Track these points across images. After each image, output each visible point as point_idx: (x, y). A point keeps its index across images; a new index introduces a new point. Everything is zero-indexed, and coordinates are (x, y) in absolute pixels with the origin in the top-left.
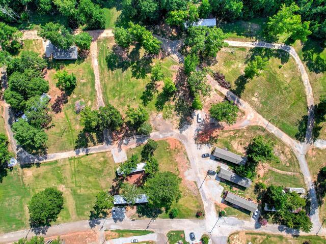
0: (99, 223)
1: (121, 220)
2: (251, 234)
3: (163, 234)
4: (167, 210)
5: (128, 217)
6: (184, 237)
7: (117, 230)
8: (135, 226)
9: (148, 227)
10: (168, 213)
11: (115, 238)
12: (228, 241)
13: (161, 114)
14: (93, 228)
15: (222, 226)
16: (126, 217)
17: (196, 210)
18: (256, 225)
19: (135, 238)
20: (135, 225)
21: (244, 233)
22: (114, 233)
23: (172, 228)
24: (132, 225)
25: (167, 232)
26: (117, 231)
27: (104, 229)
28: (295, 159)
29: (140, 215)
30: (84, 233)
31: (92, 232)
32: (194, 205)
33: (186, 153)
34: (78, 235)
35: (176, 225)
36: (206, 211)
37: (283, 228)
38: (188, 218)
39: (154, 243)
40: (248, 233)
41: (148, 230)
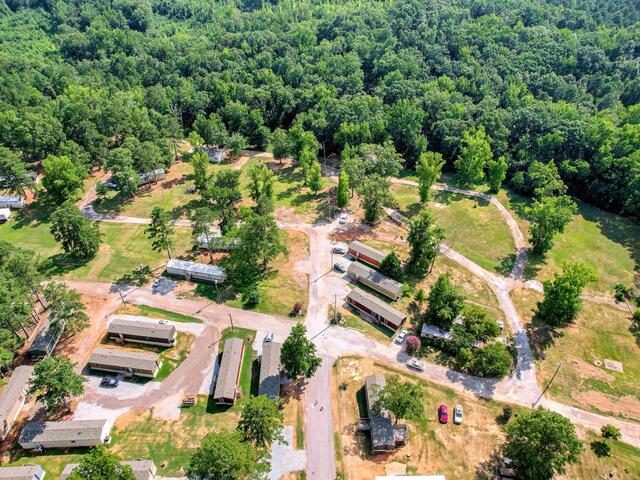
0: (125, 290)
2: (386, 368)
3: (216, 329)
4: (244, 298)
5: (176, 292)
6: (253, 341)
7: (143, 305)
9: (197, 313)
11: (131, 315)
12: (335, 366)
13: (293, 209)
15: (331, 339)
16: (172, 292)
18: (399, 355)
21: (372, 362)
22: (135, 309)
23: (237, 322)
25: (226, 326)
28: (490, 293)
33: (308, 245)
36: (309, 312)
37: (456, 376)
38: (272, 315)
39: (191, 339)
40: (379, 365)
41: (195, 316)
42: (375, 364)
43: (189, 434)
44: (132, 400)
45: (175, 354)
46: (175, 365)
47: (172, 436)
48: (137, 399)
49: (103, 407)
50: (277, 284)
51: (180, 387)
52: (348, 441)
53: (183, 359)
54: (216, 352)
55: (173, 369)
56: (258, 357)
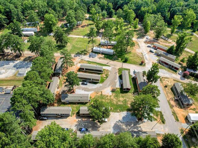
0: (80, 56)
1: (93, 57)
3: (116, 68)
5: (98, 57)
6: (130, 72)
8: (100, 61)
10: (123, 61)
12: (161, 80)
14: (75, 57)
16: (96, 57)
18: (181, 78)
25: (119, 68)
33: (138, 44)
35: (125, 66)
36: (146, 64)
39: (108, 71)
40: (175, 80)
41: (107, 64)
42: (174, 80)
43: (117, 99)
44: (94, 89)
45: (104, 75)
46: (105, 79)
47: (111, 100)
48: (95, 89)
49: (85, 91)
50: (132, 56)
51: (109, 85)
52: (173, 103)
53: (107, 77)
54: (118, 75)
55: (105, 80)
56: (133, 77)
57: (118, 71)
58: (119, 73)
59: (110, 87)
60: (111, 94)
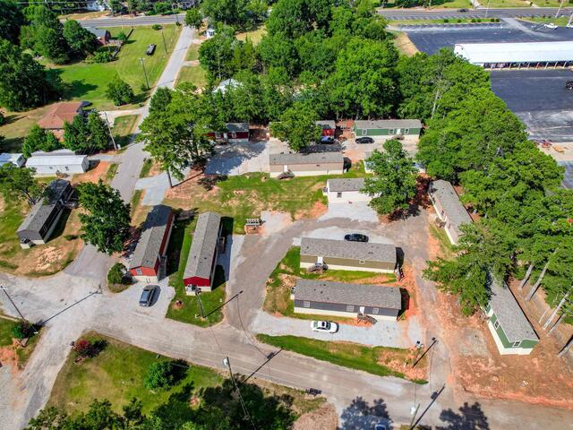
0: (447, 415)
1: (360, 404)
2: (5, 265)
3: (232, 323)
4: (185, 395)
5: (330, 409)
6: (173, 301)
7: (382, 375)
8: (313, 370)
9: (271, 356)
10: (184, 383)
11: (390, 349)
12: (69, 262)
14: (471, 404)
16: (340, 410)
17: (91, 366)
19: (324, 336)
20: (312, 375)
21: (18, 270)
22: (393, 365)
23: (196, 335)
24: (325, 378)
25: (217, 327)
26: (382, 372)
27: (427, 390)
29: (283, 403)
30: (509, 394)
31: (476, 388)
32: (89, 383)
34: (529, 393)
35: (181, 341)
38: (134, 348)
40: (12, 267)
42: (16, 268)
53: (274, 275)
54: (228, 287)
55: (283, 261)
56: (167, 279)
57: (224, 310)
58: (223, 294)
59: (265, 237)
60: (265, 216)
